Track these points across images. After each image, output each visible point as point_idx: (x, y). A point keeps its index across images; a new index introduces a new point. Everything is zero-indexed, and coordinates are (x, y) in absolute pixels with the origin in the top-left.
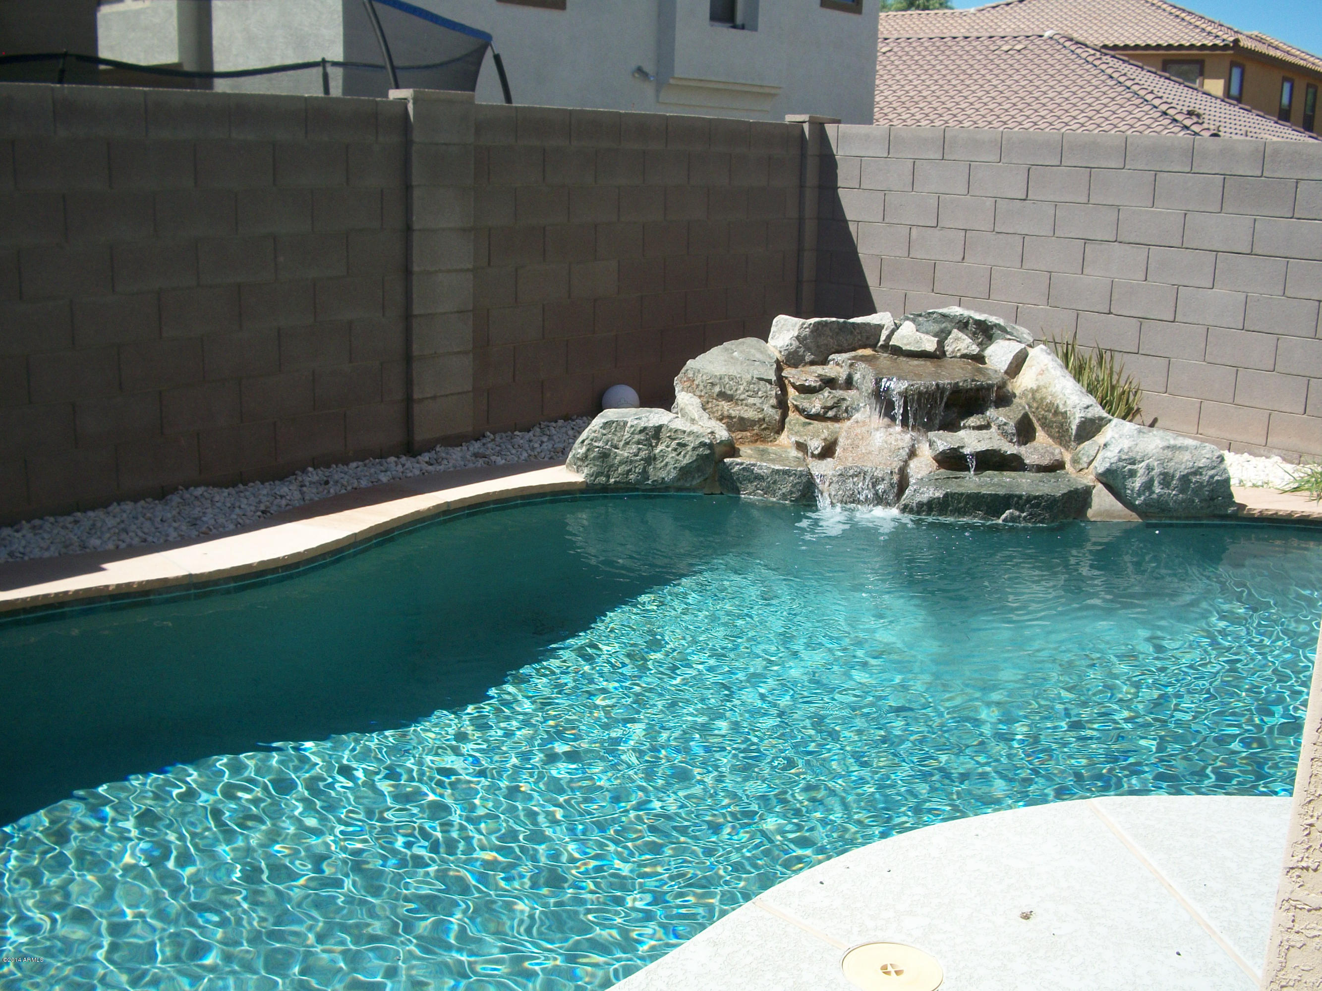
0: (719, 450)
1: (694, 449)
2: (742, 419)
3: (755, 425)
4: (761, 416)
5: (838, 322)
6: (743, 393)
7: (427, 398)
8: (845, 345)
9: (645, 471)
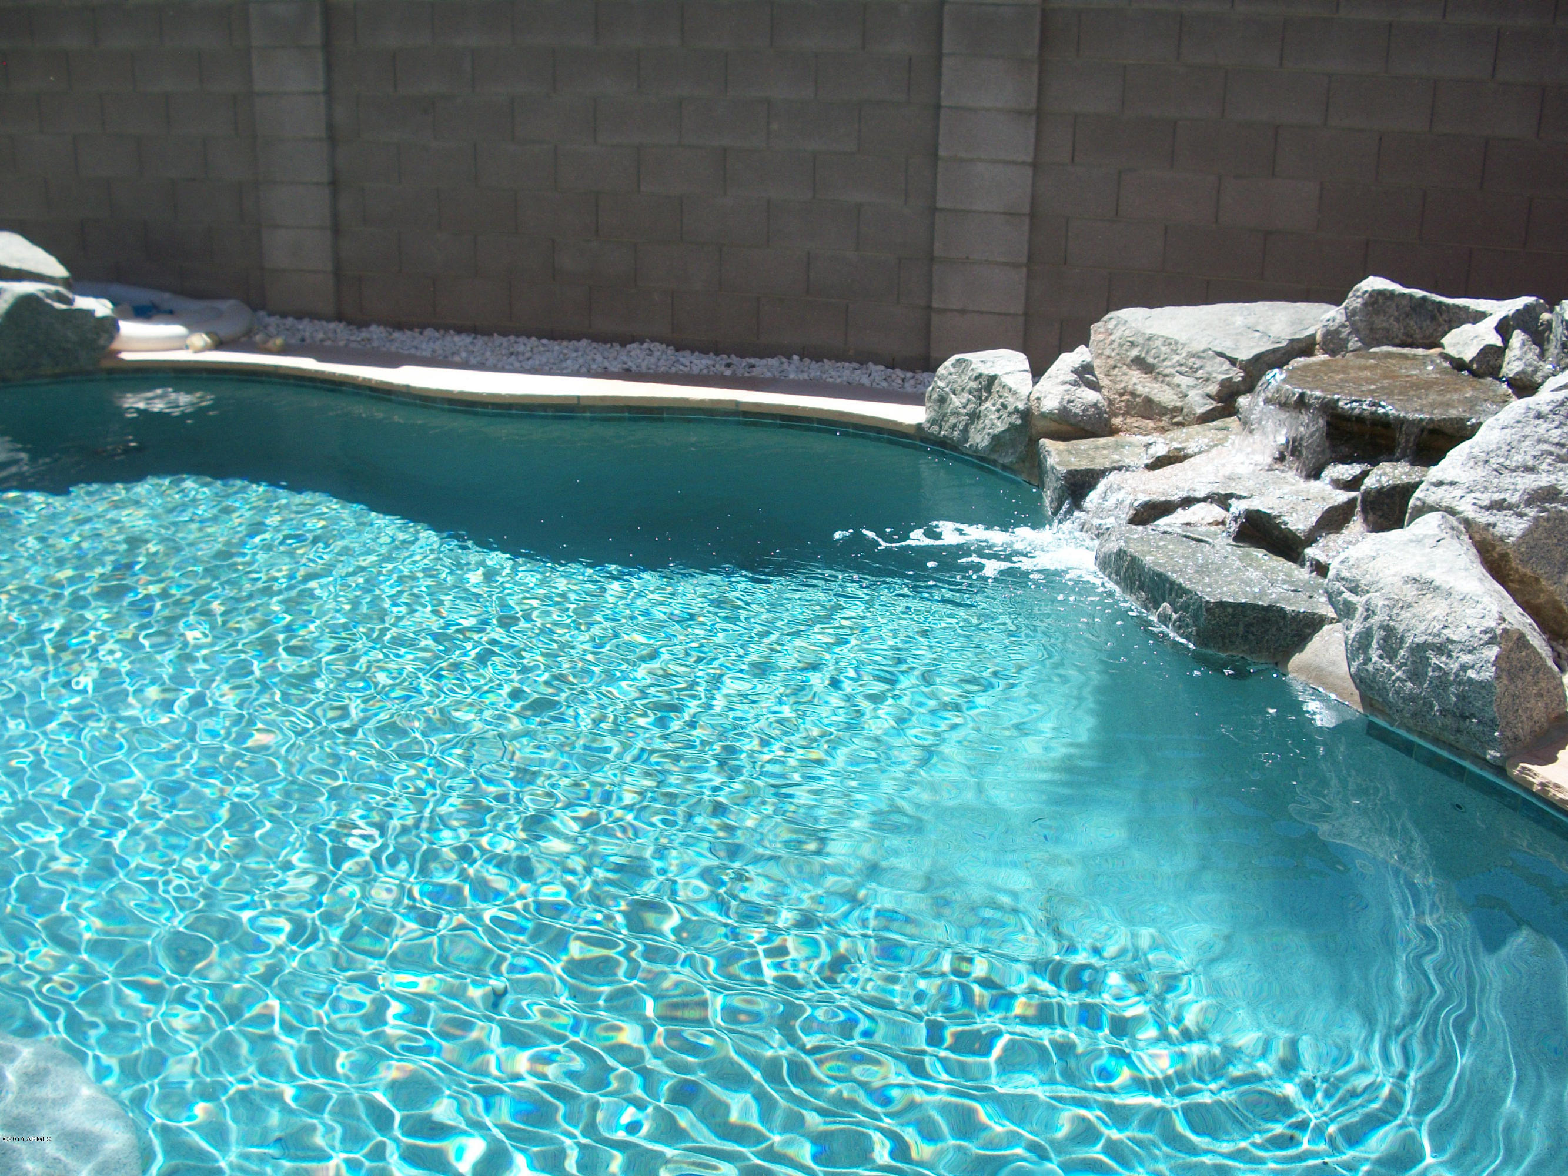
0: (1041, 425)
1: (1010, 414)
2: (1148, 401)
3: (1165, 414)
4: (1179, 404)
5: (1411, 296)
6: (1173, 367)
7: (952, 311)
8: (1418, 336)
9: (965, 431)
